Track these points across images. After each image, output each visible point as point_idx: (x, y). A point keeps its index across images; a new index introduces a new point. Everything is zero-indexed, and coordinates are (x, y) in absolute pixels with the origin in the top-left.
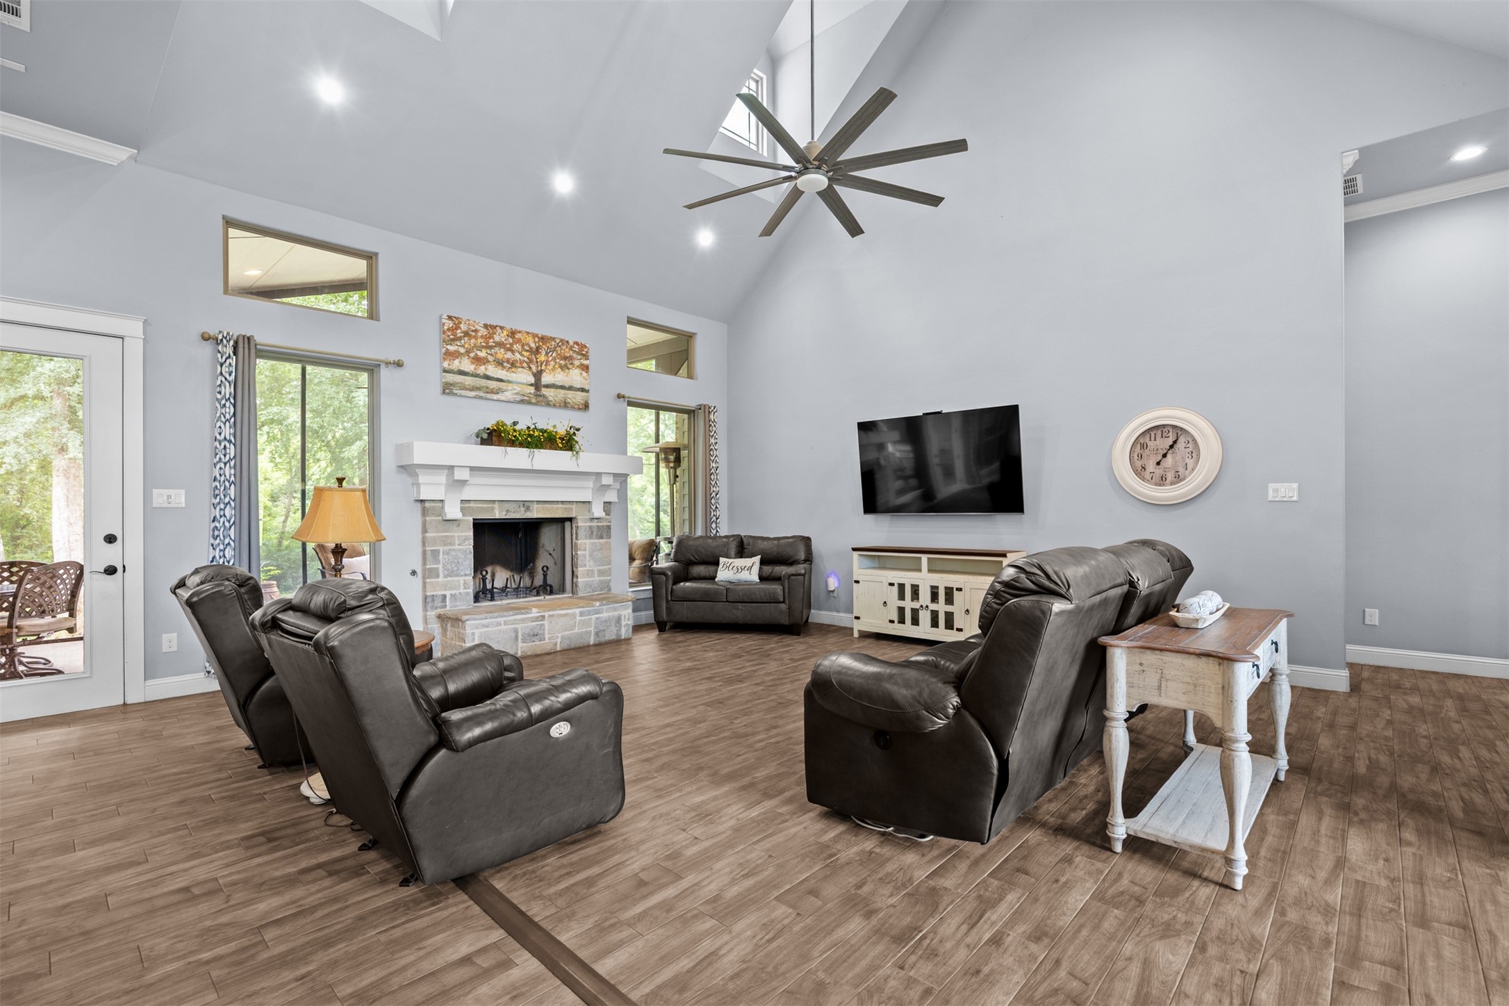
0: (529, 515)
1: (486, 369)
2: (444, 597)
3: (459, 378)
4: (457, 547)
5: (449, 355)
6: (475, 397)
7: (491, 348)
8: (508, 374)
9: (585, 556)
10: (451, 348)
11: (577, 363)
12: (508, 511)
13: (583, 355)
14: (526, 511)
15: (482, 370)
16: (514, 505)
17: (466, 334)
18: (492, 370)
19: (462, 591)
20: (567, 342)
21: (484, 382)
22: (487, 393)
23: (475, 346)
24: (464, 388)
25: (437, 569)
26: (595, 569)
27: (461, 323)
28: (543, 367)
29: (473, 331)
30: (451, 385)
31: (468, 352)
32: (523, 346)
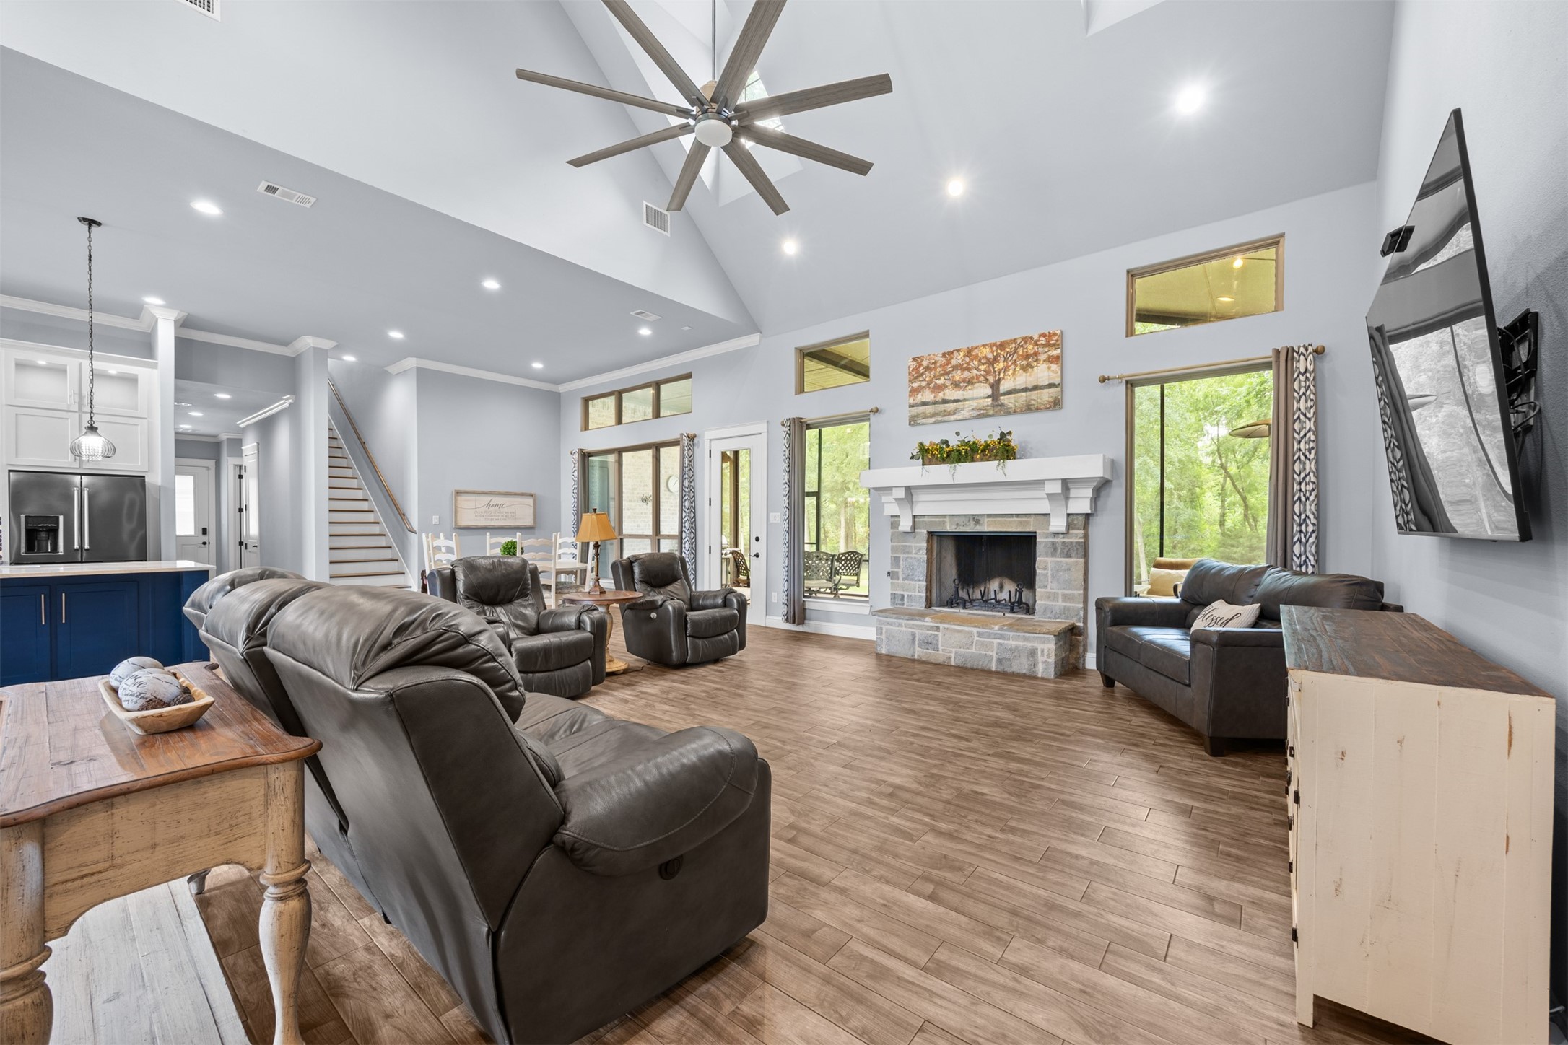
0: (979, 528)
1: (944, 394)
2: (903, 596)
3: (922, 409)
4: (913, 556)
5: (914, 392)
6: (935, 423)
7: (947, 373)
8: (965, 393)
9: (1046, 575)
10: (915, 385)
11: (1043, 357)
12: (957, 525)
13: (1054, 345)
14: (975, 525)
15: (941, 396)
16: (963, 519)
17: (927, 368)
18: (950, 394)
19: (917, 594)
20: (1031, 338)
21: (941, 407)
22: (945, 416)
23: (935, 377)
24: (926, 417)
25: (897, 572)
26: (1060, 592)
27: (922, 360)
28: (1002, 375)
29: (933, 363)
30: (915, 416)
31: (928, 384)
32: (980, 361)
